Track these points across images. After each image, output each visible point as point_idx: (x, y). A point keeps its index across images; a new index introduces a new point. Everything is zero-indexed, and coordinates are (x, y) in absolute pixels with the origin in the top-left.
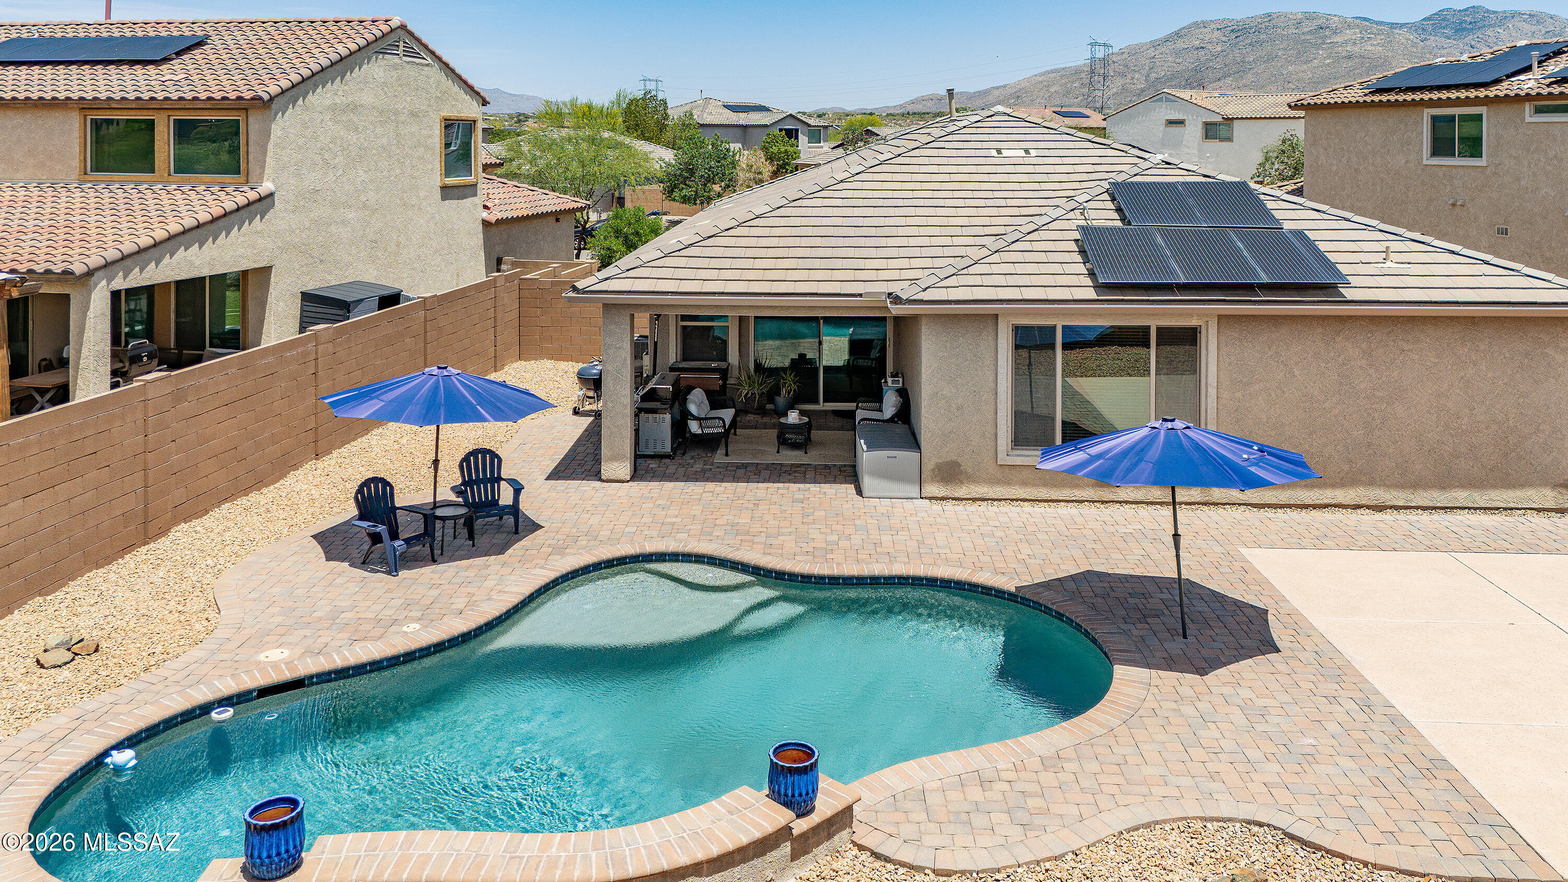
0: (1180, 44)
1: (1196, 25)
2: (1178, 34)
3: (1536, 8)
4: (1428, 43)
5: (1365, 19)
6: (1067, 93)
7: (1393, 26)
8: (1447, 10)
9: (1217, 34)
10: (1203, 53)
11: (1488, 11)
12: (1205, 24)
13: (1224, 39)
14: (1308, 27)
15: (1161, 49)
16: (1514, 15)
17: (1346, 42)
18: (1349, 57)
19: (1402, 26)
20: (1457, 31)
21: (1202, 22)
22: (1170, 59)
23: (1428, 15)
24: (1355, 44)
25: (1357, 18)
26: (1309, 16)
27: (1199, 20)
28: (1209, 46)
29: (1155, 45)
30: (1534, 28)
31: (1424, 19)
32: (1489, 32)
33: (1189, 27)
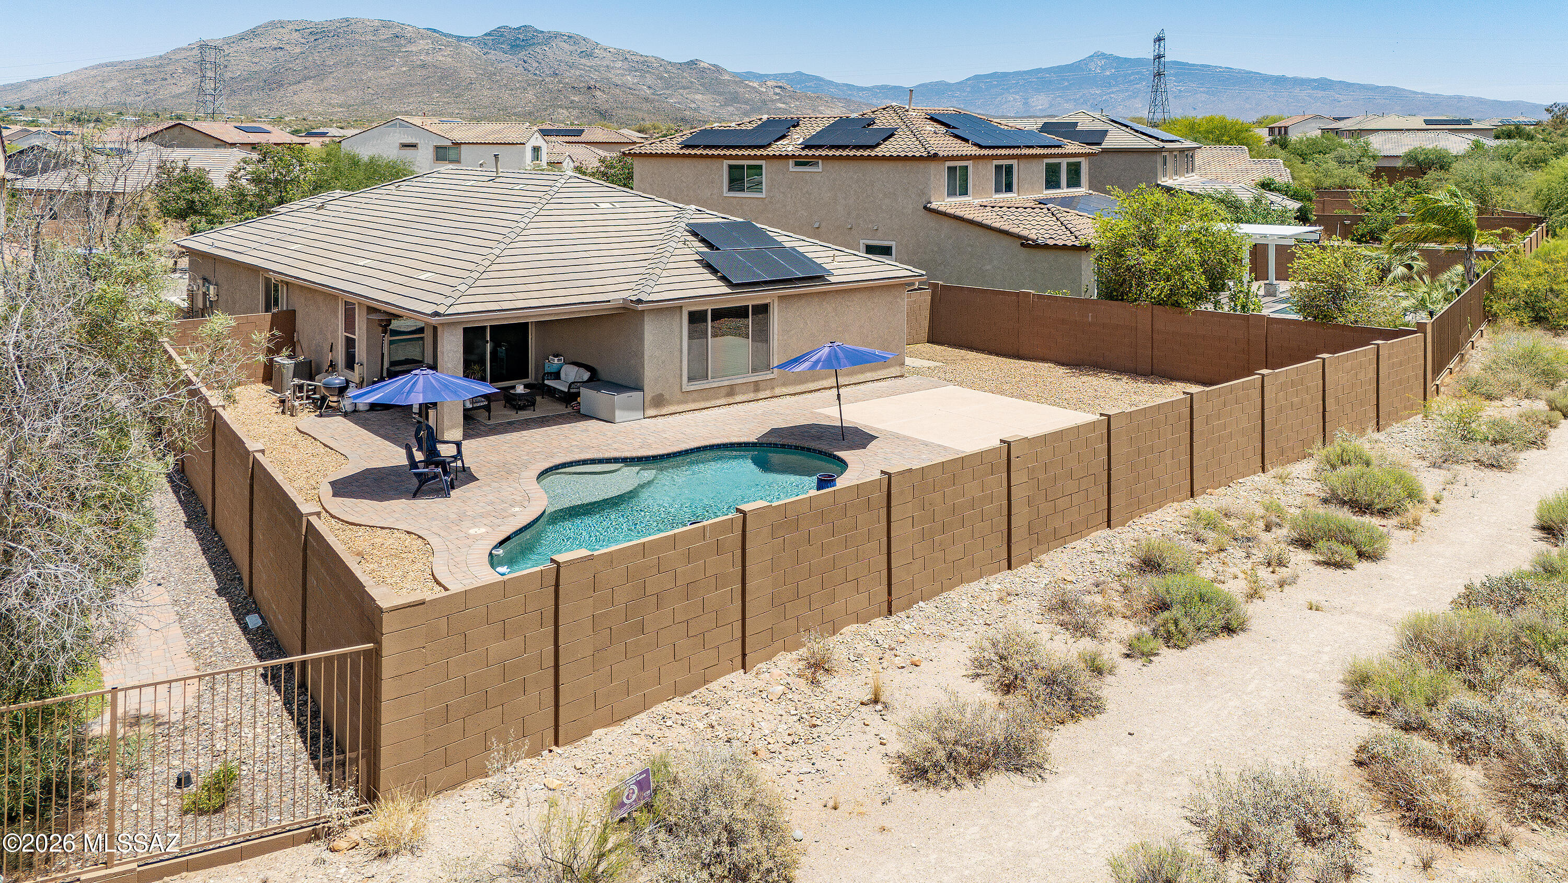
0: (257, 44)
1: (273, 24)
2: (254, 33)
3: (573, 31)
4: (490, 56)
5: (435, 31)
6: (128, 90)
7: (459, 38)
8: (504, 27)
9: (296, 35)
10: (281, 53)
11: (536, 31)
12: (282, 24)
13: (303, 41)
14: (386, 34)
15: (235, 47)
16: (557, 35)
17: (420, 52)
18: (423, 66)
19: (467, 39)
20: (512, 46)
21: (279, 21)
22: (246, 58)
23: (488, 31)
24: (427, 54)
25: (428, 29)
26: (386, 25)
27: (276, 19)
28: (287, 47)
29: (230, 41)
30: (572, 48)
31: (485, 35)
32: (537, 50)
33: (266, 26)
